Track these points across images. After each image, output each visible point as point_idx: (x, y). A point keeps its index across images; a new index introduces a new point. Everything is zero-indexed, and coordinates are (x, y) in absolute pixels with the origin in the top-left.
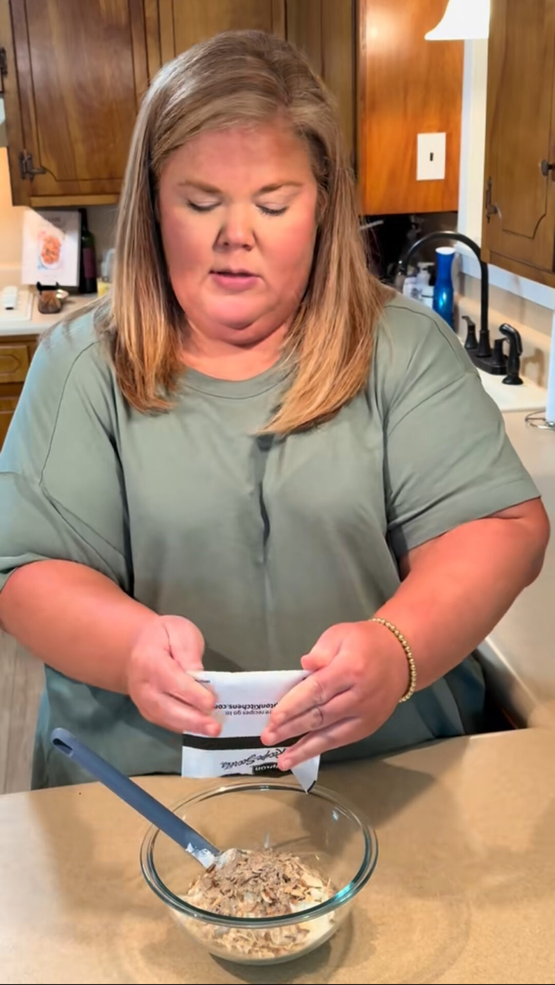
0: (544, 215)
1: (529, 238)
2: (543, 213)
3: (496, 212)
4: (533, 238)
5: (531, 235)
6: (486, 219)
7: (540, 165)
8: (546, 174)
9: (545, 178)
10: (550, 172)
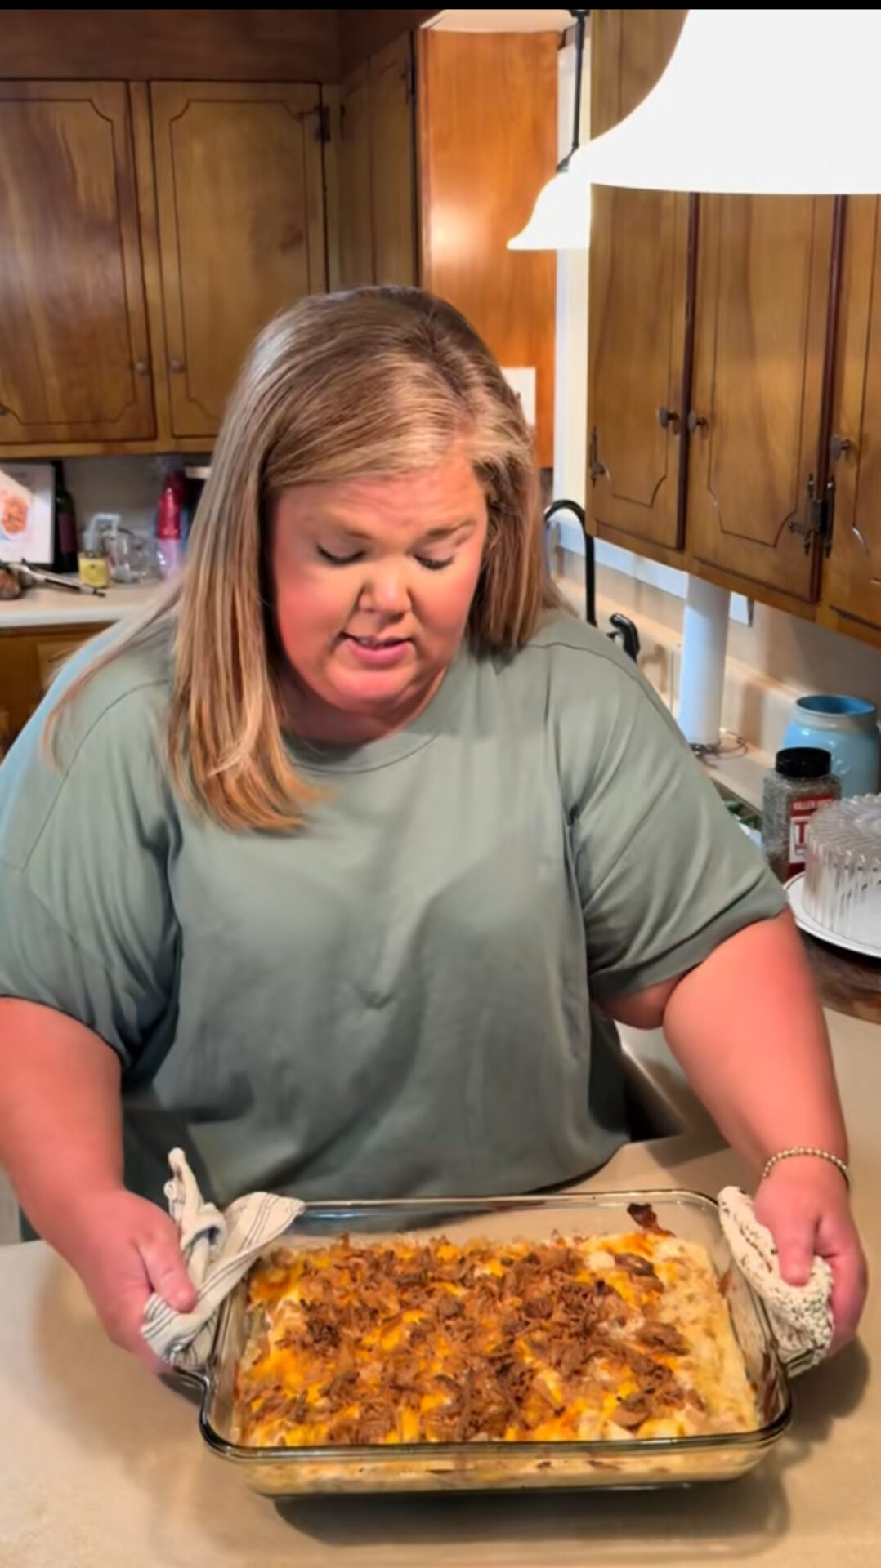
0: (664, 478)
1: (646, 506)
2: (663, 474)
3: (603, 472)
4: (651, 506)
5: (648, 502)
6: (591, 482)
7: (657, 413)
8: (665, 425)
9: (664, 430)
10: (671, 423)
